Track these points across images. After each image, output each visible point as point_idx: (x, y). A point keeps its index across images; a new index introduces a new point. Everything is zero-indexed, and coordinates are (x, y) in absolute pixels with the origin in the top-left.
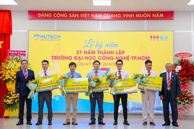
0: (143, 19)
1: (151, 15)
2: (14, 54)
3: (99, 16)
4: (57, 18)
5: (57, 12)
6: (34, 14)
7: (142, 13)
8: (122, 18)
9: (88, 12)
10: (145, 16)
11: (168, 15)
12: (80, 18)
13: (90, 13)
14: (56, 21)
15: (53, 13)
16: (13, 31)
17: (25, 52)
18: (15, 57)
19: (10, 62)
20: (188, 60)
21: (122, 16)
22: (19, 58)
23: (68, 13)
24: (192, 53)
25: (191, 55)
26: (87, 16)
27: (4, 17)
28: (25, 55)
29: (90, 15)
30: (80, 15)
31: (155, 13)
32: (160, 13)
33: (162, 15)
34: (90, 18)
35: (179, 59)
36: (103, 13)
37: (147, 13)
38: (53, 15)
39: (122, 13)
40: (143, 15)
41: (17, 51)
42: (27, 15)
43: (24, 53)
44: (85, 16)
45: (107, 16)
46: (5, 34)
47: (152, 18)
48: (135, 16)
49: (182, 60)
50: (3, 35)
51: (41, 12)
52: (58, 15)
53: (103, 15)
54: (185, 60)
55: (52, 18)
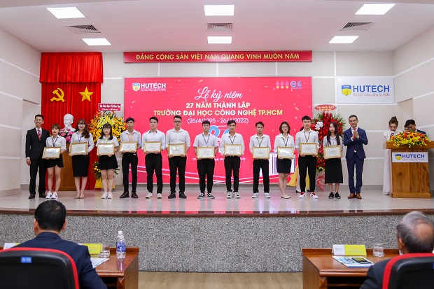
0: (273, 60)
1: (283, 56)
2: (106, 108)
3: (216, 57)
4: (160, 61)
5: (160, 53)
6: (131, 56)
7: (271, 53)
8: (246, 60)
9: (200, 53)
10: (275, 56)
11: (305, 56)
12: (190, 60)
13: (204, 53)
14: (159, 64)
15: (155, 54)
16: (104, 78)
17: (120, 105)
18: (108, 112)
19: (101, 119)
20: (331, 115)
21: (246, 57)
22: (112, 113)
23: (175, 53)
24: (336, 105)
25: (335, 108)
26: (200, 57)
27: (93, 62)
28: (119, 109)
29: (204, 56)
30: (190, 57)
31: (289, 53)
32: (295, 53)
33: (297, 56)
34: (203, 60)
35: (320, 112)
36: (220, 53)
37: (278, 53)
38: (155, 57)
39: (245, 53)
40: (273, 56)
41: (109, 105)
42: (121, 58)
43: (119, 107)
44: (197, 57)
45: (226, 58)
46: (94, 83)
47: (284, 60)
48: (262, 56)
49: (324, 114)
50: (92, 85)
51: (140, 53)
52: (162, 57)
53: (220, 56)
54: (327, 114)
55: (155, 61)
